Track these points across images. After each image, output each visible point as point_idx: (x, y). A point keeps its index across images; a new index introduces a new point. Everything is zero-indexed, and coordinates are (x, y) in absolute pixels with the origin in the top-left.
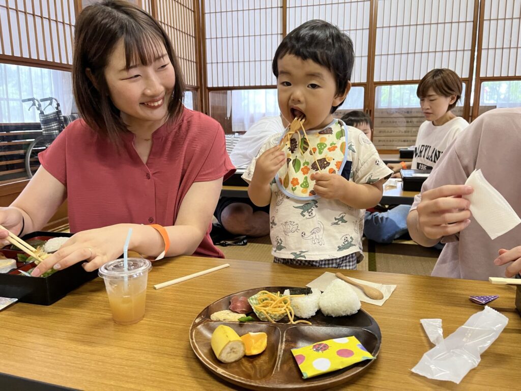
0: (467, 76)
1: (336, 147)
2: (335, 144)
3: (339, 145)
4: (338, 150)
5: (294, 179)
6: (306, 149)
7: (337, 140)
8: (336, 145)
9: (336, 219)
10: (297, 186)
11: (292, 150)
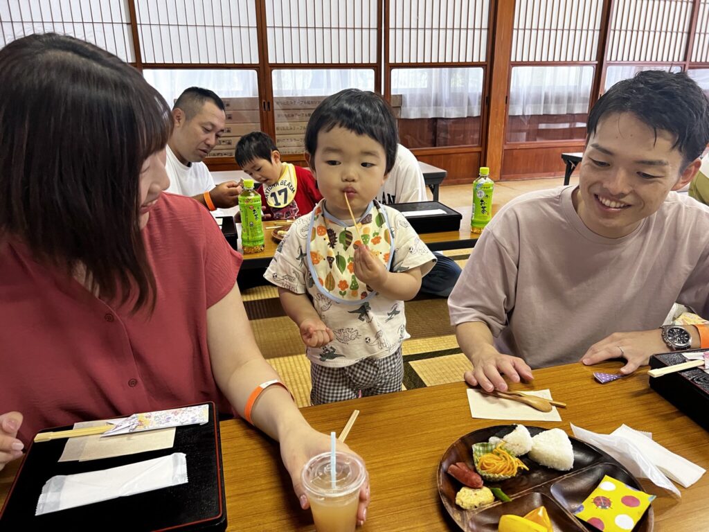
0: (375, 62)
1: (380, 238)
2: (378, 234)
3: (382, 235)
4: (383, 240)
5: (341, 282)
6: (349, 244)
7: (378, 228)
8: (379, 236)
9: (389, 314)
10: (346, 290)
11: (332, 244)
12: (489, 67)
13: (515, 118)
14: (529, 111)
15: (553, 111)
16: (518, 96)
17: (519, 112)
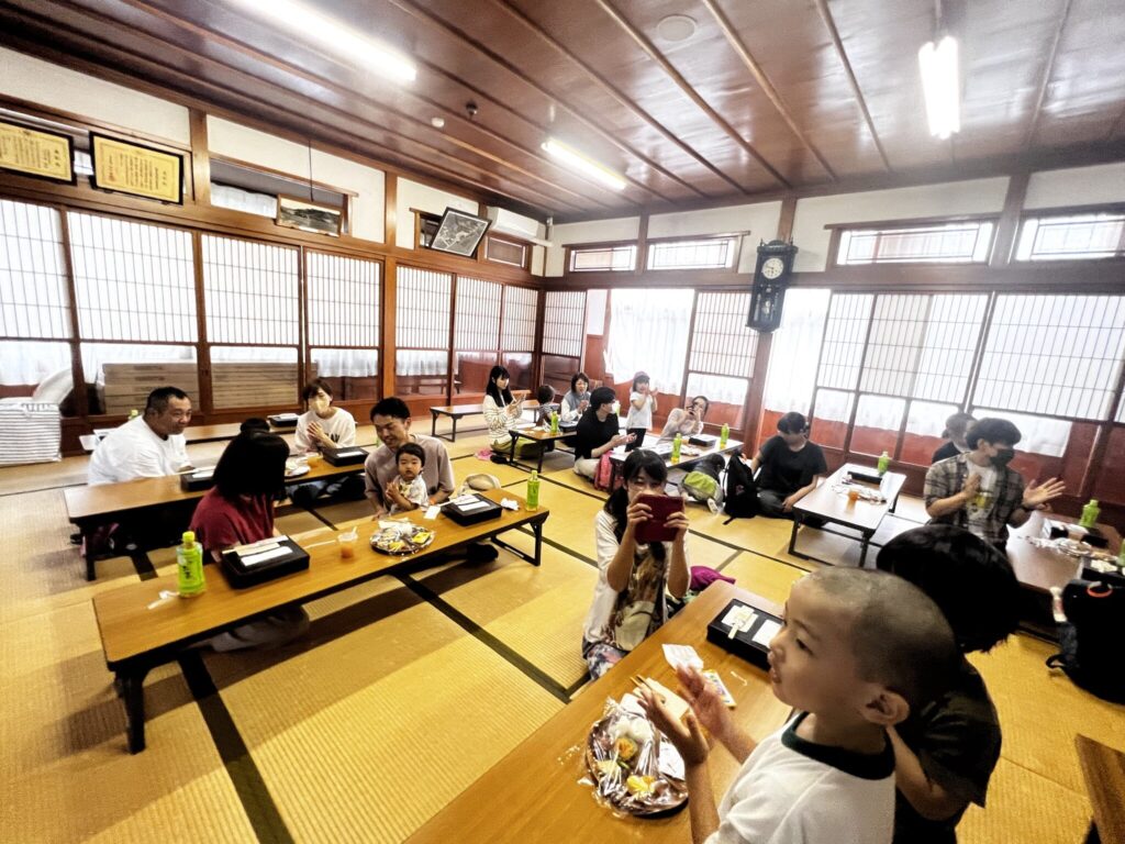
0: (298, 344)
12: (381, 349)
13: (400, 377)
14: (411, 373)
15: (427, 373)
16: (403, 363)
17: (404, 373)
